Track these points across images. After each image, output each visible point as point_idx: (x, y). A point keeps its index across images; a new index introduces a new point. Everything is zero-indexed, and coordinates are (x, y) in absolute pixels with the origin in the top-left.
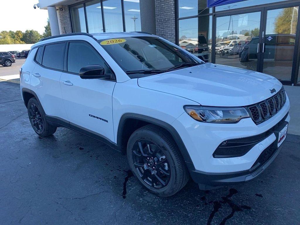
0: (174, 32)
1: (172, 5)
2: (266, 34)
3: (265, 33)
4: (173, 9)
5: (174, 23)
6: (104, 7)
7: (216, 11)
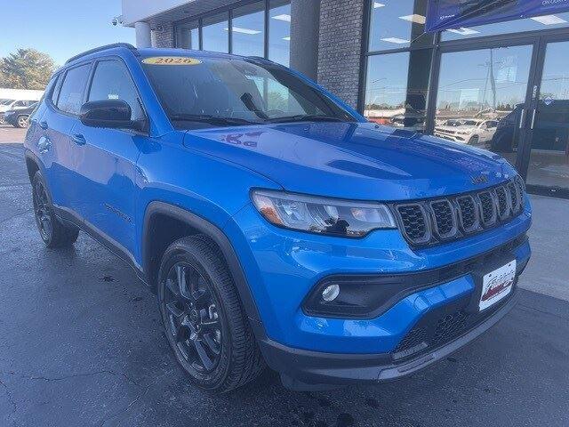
0: (356, 79)
1: (358, 25)
2: (542, 91)
3: (539, 89)
4: (358, 33)
5: (358, 61)
6: (234, 29)
7: (443, 40)
